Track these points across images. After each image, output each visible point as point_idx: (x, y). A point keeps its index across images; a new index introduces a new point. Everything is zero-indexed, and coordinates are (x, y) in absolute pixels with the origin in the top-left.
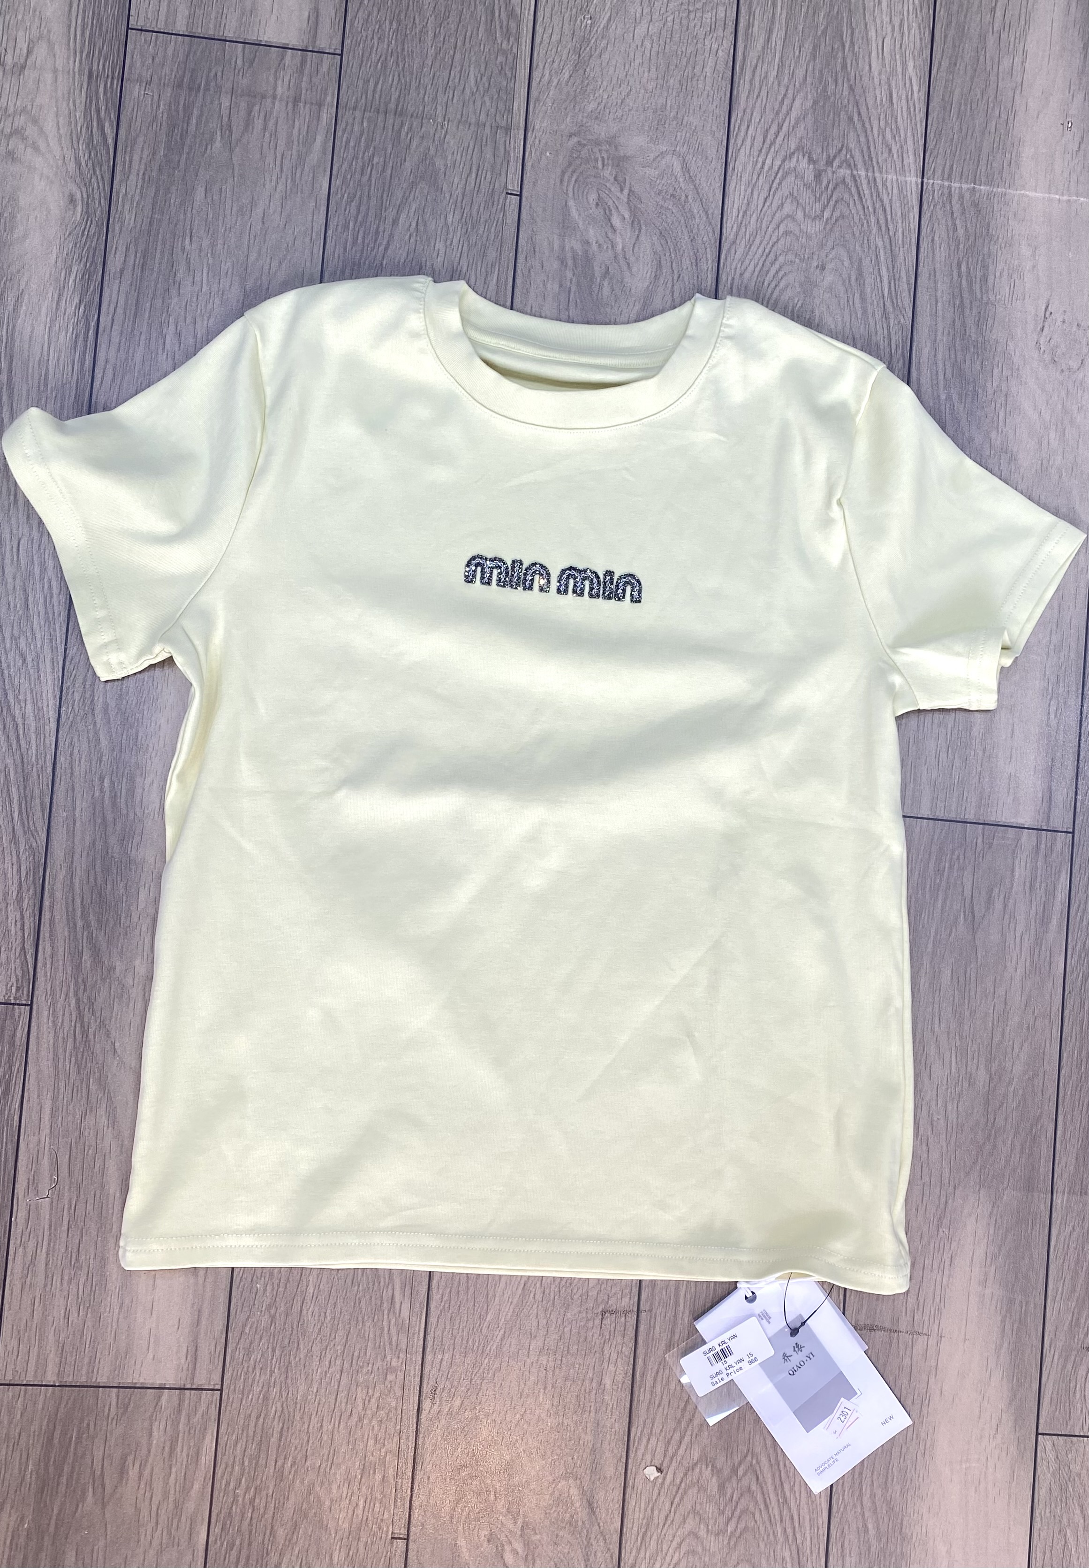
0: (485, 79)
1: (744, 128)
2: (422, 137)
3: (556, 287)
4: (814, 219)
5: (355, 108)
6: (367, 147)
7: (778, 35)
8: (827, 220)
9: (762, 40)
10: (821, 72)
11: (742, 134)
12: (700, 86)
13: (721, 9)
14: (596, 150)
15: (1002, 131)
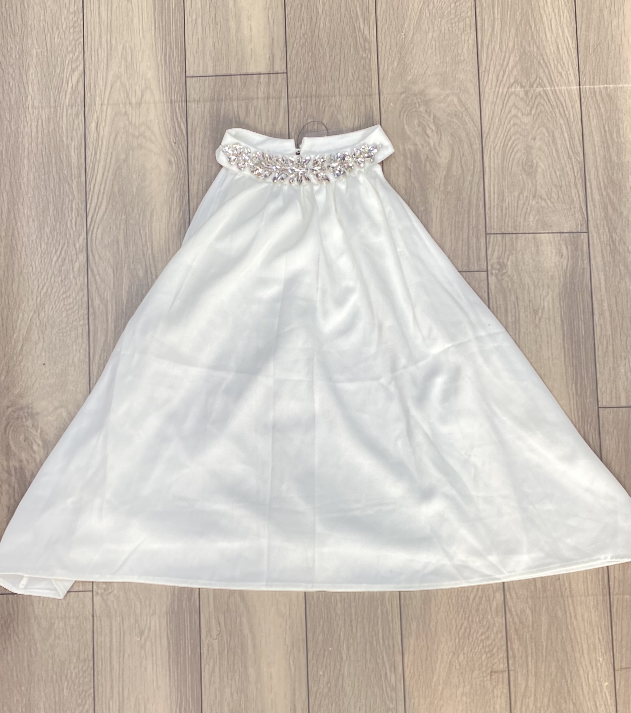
0: (356, 73)
1: (486, 76)
2: (330, 106)
3: (403, 169)
4: (527, 115)
5: (296, 97)
6: (304, 116)
7: (497, 27)
8: (534, 114)
9: (490, 31)
10: (521, 42)
11: (486, 78)
12: (462, 58)
13: (467, 20)
14: (415, 99)
15: (618, 56)
